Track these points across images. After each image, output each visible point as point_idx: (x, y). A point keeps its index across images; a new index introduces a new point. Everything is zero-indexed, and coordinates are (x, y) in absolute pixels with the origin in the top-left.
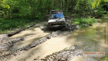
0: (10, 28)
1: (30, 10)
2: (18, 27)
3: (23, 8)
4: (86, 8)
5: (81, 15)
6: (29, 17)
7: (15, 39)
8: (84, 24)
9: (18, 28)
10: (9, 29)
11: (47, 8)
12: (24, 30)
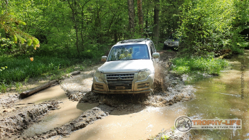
0: (24, 78)
1: (73, 37)
2: (44, 76)
3: (58, 33)
4: (203, 34)
5: (192, 49)
6: (69, 53)
7: (37, 107)
8: (199, 72)
9: (44, 78)
10: (22, 80)
11: (111, 33)
12: (58, 83)
